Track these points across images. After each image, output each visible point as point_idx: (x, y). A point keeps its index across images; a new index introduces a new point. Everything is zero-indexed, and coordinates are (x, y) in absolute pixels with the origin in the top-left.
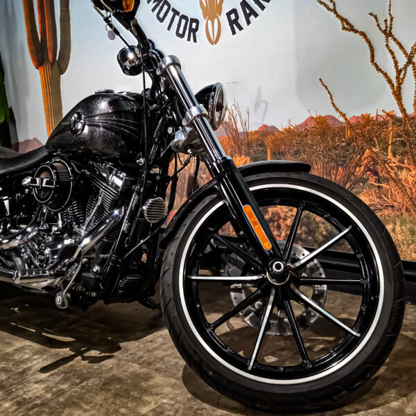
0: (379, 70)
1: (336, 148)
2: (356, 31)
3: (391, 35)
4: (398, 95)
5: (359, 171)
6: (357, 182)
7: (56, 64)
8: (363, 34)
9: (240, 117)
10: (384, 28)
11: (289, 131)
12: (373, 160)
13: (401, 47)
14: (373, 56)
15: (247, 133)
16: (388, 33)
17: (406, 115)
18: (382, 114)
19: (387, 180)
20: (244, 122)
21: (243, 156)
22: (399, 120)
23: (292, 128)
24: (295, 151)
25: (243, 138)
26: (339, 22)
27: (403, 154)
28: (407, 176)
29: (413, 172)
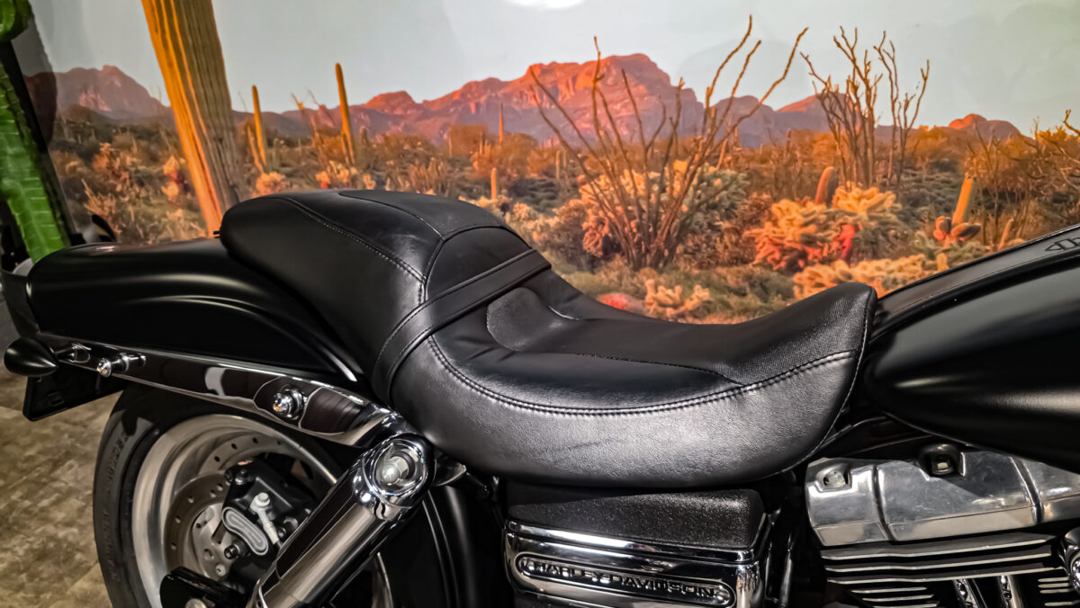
9: (893, 83)
11: (1055, 140)
20: (902, 99)
21: (873, 190)
23: (1070, 133)
24: (1059, 194)
25: (887, 141)
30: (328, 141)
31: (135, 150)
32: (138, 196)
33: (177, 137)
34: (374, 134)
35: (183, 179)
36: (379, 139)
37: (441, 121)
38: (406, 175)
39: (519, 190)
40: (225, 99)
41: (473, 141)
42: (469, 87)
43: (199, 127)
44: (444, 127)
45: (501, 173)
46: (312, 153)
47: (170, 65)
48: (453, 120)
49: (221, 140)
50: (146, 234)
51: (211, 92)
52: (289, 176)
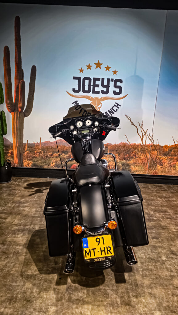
0: (139, 135)
1: (127, 150)
2: (135, 126)
3: (142, 128)
4: (142, 140)
5: (132, 155)
6: (131, 158)
7: (23, 113)
10: (141, 126)
11: (115, 145)
12: (135, 153)
13: (144, 131)
14: (138, 131)
17: (143, 145)
18: (138, 143)
19: (138, 157)
22: (142, 145)
24: (116, 150)
26: (131, 123)
27: (142, 152)
28: (142, 157)
29: (144, 156)
30: (37, 147)
33: (13, 147)
34: (44, 145)
35: (12, 153)
36: (45, 146)
37: (54, 144)
39: (63, 152)
40: (23, 142)
43: (17, 145)
44: (54, 145)
45: (61, 150)
46: (35, 149)
47: (14, 137)
48: (56, 144)
49: (20, 147)
51: (20, 141)
52: (30, 152)
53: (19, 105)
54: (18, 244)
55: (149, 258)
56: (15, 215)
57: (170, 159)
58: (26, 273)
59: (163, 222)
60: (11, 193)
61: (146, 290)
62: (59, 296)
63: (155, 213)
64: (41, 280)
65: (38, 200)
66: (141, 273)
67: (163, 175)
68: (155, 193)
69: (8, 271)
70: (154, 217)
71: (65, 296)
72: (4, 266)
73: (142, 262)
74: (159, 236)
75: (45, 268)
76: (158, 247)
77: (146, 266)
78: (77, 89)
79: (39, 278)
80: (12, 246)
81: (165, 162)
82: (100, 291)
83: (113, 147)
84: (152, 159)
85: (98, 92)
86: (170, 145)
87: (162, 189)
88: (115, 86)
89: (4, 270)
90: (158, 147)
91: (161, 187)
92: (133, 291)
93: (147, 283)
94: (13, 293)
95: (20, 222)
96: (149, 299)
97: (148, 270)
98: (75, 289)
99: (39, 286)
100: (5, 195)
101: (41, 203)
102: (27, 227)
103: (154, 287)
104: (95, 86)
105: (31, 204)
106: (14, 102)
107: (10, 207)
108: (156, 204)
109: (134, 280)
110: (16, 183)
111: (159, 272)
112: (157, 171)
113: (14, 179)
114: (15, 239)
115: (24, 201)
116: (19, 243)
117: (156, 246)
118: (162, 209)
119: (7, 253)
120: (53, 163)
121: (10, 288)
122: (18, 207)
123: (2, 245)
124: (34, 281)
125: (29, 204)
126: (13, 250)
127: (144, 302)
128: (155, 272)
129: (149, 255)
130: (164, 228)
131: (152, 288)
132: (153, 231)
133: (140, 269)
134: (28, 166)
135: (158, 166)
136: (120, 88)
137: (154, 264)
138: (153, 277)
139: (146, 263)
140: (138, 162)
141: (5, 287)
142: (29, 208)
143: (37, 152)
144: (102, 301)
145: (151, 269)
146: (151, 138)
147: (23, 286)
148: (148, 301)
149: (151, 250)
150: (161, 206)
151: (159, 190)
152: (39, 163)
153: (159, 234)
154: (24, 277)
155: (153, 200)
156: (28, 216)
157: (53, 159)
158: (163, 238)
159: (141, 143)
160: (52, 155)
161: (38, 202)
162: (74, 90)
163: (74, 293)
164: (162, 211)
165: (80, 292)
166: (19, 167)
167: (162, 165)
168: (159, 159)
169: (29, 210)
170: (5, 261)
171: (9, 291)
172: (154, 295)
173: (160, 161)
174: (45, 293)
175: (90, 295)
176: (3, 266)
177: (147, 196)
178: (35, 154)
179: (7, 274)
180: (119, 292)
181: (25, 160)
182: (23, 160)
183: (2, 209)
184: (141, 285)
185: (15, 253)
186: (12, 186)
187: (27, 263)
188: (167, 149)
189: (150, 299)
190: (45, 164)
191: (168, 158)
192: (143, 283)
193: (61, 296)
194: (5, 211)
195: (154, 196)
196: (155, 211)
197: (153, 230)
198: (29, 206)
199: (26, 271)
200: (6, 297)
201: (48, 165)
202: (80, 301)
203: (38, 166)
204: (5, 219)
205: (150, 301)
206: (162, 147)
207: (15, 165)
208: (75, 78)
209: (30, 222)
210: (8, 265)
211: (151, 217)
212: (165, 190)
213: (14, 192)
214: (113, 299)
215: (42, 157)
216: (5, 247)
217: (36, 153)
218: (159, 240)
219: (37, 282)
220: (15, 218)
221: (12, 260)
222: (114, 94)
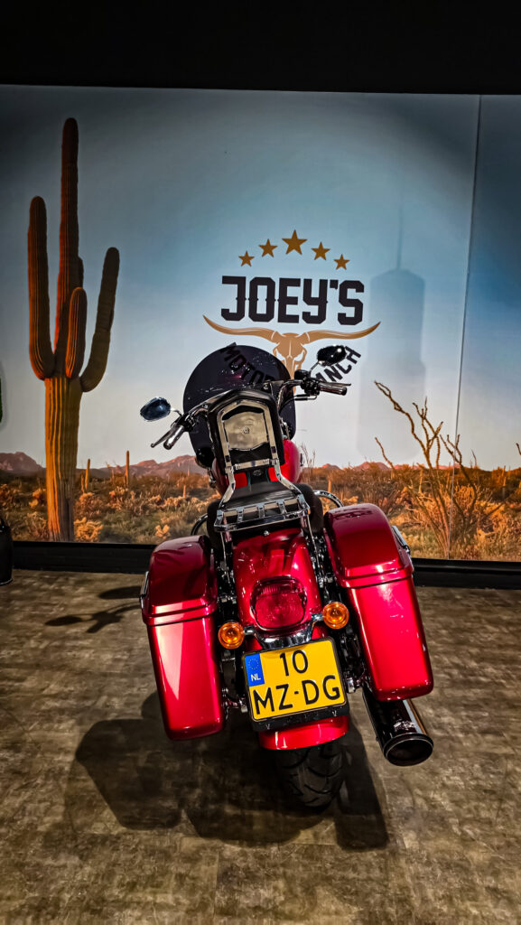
0: (417, 438)
1: (383, 485)
2: (403, 412)
3: (425, 418)
4: (427, 455)
5: (398, 501)
6: (397, 508)
7: (78, 380)
8: (407, 414)
10: (421, 413)
11: (348, 470)
12: (409, 494)
13: (431, 427)
14: (413, 429)
15: (312, 469)
16: (423, 417)
17: (431, 468)
18: (416, 465)
19: (416, 507)
20: (309, 460)
22: (427, 470)
23: (351, 468)
26: (392, 404)
27: (428, 491)
28: (430, 505)
29: (434, 502)
30: (117, 479)
31: (20, 487)
32: (14, 507)
33: (45, 479)
34: (139, 474)
35: (42, 499)
36: (140, 477)
37: (166, 470)
38: (149, 490)
39: (194, 493)
40: (75, 465)
41: (178, 476)
42: (178, 458)
43: (57, 476)
44: (167, 472)
46: (110, 484)
47: (51, 452)
48: (171, 468)
49: (67, 480)
50: (12, 525)
51: (67, 462)
52: (97, 493)
53: (69, 357)
54: (61, 750)
55: (478, 788)
56: (49, 672)
57: (512, 509)
58: (87, 831)
59: (509, 689)
60: (37, 612)
61: (478, 881)
62: (197, 897)
63: (482, 664)
64: (135, 850)
65: (119, 632)
66: (455, 829)
67: (494, 559)
68: (476, 613)
69: (30, 825)
70: (480, 675)
71: (216, 899)
72: (19, 811)
73: (457, 799)
74: (502, 727)
75: (147, 817)
76: (503, 758)
77: (469, 811)
78: (235, 311)
79: (128, 846)
80: (43, 753)
81: (500, 520)
82: (330, 884)
83: (341, 476)
84: (460, 512)
85: (294, 319)
86: (512, 469)
87: (497, 603)
88: (344, 300)
89: (16, 821)
90: (476, 476)
91: (491, 596)
92: (436, 883)
93: (481, 858)
94: (46, 889)
95: (66, 690)
96: (491, 905)
97: (479, 821)
98: (247, 878)
99: (130, 870)
100: (18, 617)
101: (130, 638)
102: (89, 703)
103: (504, 870)
104: (286, 300)
105: (99, 642)
106: (53, 349)
107: (35, 649)
108: (481, 642)
109: (437, 852)
110: (52, 587)
111: (514, 828)
112: (476, 547)
113: (47, 577)
114: (51, 735)
115: (76, 633)
116: (63, 746)
117: (496, 754)
118: (503, 654)
119: (25, 774)
120: (162, 528)
121: (38, 873)
122: (60, 648)
123: (12, 752)
124: (114, 855)
125: (91, 640)
126: (46, 765)
127: (475, 917)
128: (502, 827)
129: (477, 779)
130: (516, 704)
131: (496, 874)
132: (480, 713)
133: (451, 820)
134: (87, 537)
135: (480, 531)
136: (358, 305)
137: (494, 806)
138: (496, 842)
139: (469, 802)
140: (418, 520)
141: (21, 871)
142: (92, 651)
143: (117, 496)
144: (337, 913)
145: (486, 818)
146: (452, 449)
147: (78, 869)
148: (490, 912)
149: (482, 766)
150: (500, 647)
151: (487, 605)
152: (120, 528)
153: (502, 723)
154: (79, 841)
155: (470, 630)
156: (90, 673)
157: (164, 514)
158: (514, 732)
159: (423, 462)
160: (161, 502)
161: (119, 636)
162: (226, 314)
163: (243, 888)
164: (502, 660)
165: (263, 885)
166: (62, 541)
167: (492, 531)
168: (482, 512)
169: (92, 658)
170: (19, 795)
171: (32, 883)
172: (505, 895)
173: (486, 517)
174: (149, 890)
175: (296, 896)
176: (13, 809)
177: (452, 620)
178: (109, 502)
179: (25, 832)
180: (390, 885)
181: (80, 519)
182: (73, 520)
183: (9, 653)
184: (462, 867)
185: (51, 774)
186: (41, 594)
187: (90, 801)
188: (502, 479)
189: (495, 907)
190: (139, 529)
191: (507, 507)
192: (467, 860)
193: (203, 898)
194: (21, 661)
195: (472, 620)
196: (480, 659)
197: (481, 711)
198: (92, 646)
199: (89, 825)
200: (23, 902)
201: (147, 533)
202: (265, 912)
203: (117, 537)
204: (21, 680)
205: (495, 911)
206: (488, 474)
207: (51, 535)
208: (227, 280)
209: (97, 688)
210: (30, 807)
211: (471, 675)
212: (505, 605)
213: (45, 611)
214: (375, 907)
215: (132, 510)
216: (21, 756)
217: (115, 497)
218: (503, 738)
219: (123, 857)
220: (50, 678)
221: (43, 794)
222: (342, 323)
